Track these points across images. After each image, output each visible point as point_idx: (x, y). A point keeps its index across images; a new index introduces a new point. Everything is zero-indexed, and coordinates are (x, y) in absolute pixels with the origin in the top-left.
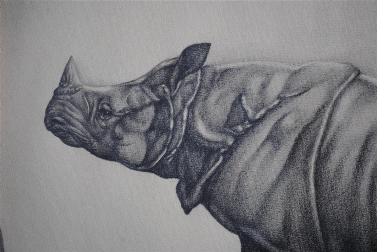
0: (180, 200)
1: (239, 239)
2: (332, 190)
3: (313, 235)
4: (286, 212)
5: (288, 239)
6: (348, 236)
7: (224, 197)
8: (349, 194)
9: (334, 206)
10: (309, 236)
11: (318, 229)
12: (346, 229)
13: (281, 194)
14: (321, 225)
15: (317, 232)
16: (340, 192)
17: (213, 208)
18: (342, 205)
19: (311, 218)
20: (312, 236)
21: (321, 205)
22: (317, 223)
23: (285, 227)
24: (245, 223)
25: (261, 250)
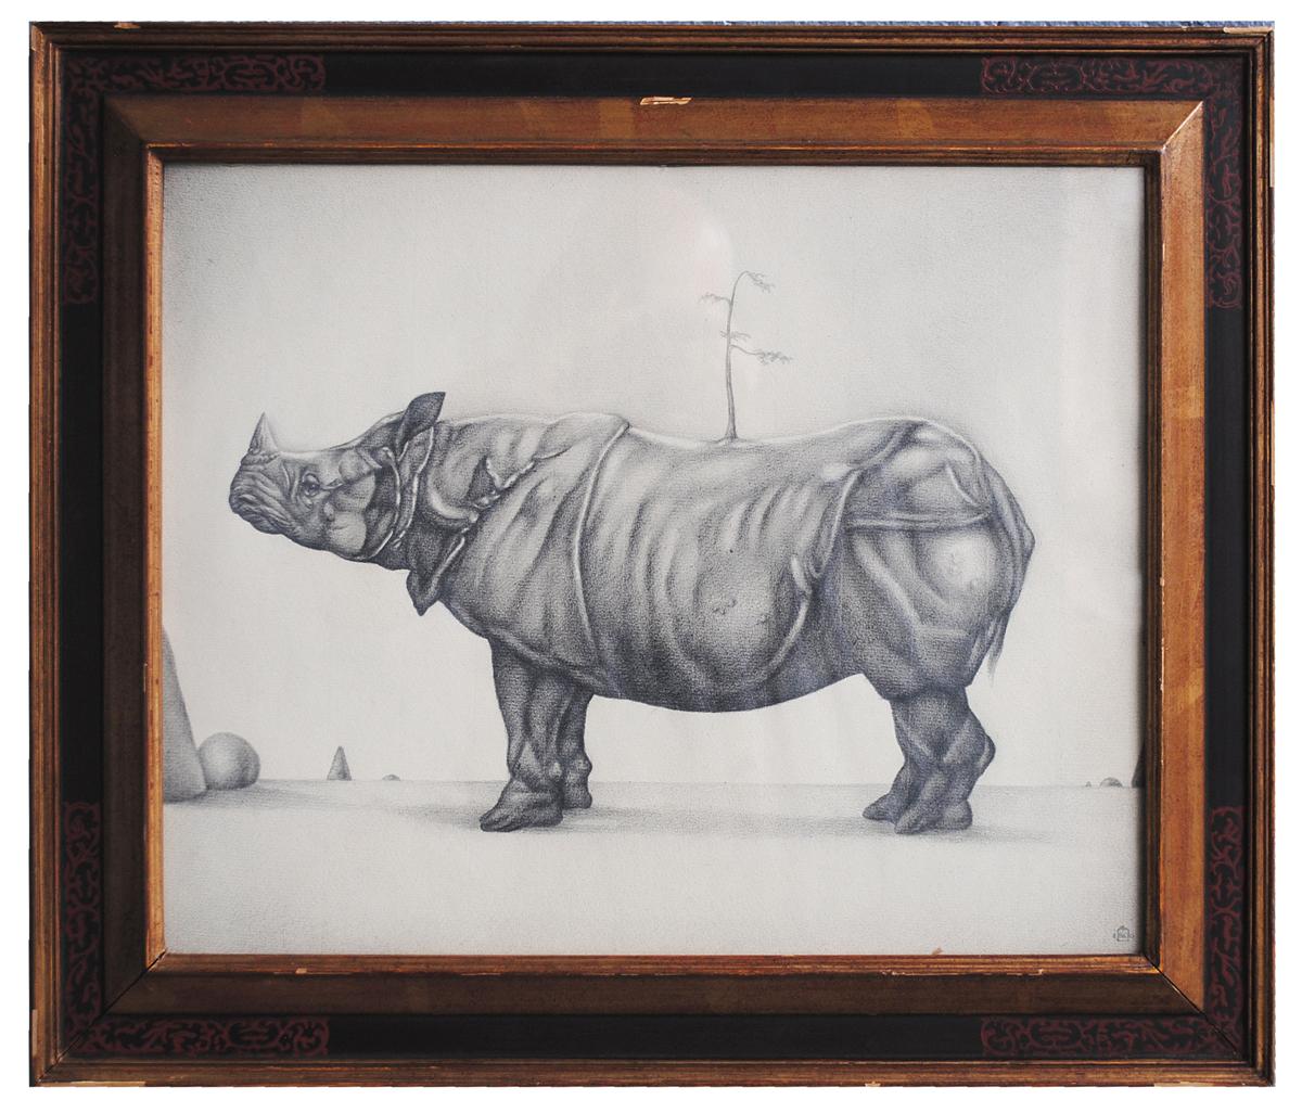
0: (411, 597)
2: (602, 574)
4: (546, 606)
5: (549, 640)
6: (623, 632)
7: (468, 590)
8: (621, 579)
9: (605, 595)
10: (576, 635)
11: (586, 626)
12: (620, 623)
13: (540, 584)
14: (590, 620)
15: (585, 629)
16: (612, 577)
17: (454, 605)
18: (614, 593)
19: (577, 612)
20: (580, 634)
21: (588, 595)
23: (545, 626)
24: (496, 623)
25: (517, 657)
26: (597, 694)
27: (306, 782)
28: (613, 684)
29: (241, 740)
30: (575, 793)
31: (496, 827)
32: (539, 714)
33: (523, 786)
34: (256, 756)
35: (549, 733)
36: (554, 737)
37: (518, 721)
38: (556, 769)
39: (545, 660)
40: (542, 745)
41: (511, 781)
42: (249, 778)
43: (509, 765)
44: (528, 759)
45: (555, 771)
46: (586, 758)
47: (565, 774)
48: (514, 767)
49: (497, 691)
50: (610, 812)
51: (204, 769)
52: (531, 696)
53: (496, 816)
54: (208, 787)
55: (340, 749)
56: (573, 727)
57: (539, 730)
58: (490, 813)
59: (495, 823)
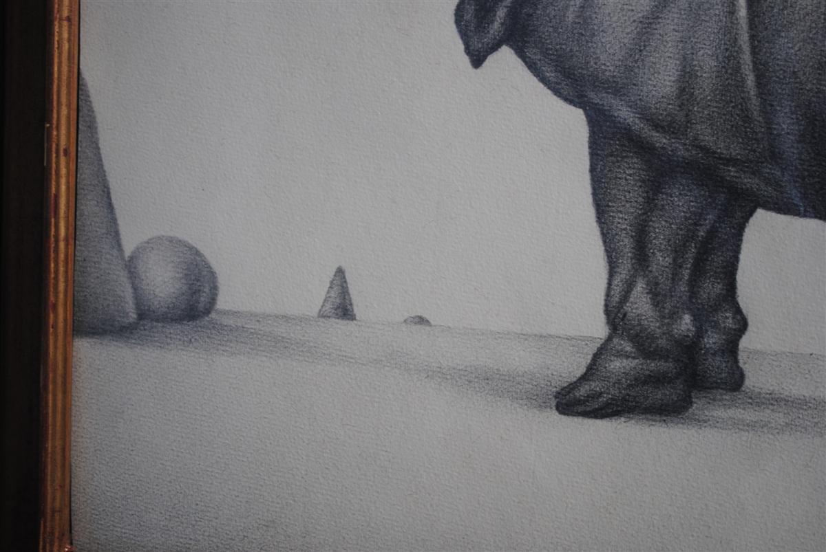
0: (462, 38)
1: (583, 117)
2: (785, 8)
3: (742, 106)
4: (685, 58)
5: (687, 115)
6: (815, 106)
7: (555, 29)
8: (819, 17)
9: (788, 43)
10: (733, 107)
11: (752, 93)
12: (811, 90)
13: (675, 21)
14: (759, 84)
15: (749, 99)
16: (801, 12)
17: (531, 53)
18: (804, 40)
19: (738, 69)
20: (740, 107)
21: (759, 42)
22: (750, 80)
23: (682, 90)
24: (599, 83)
25: (630, 140)
26: (766, 207)
27: (286, 318)
28: (794, 194)
29: (191, 248)
30: (716, 365)
31: (581, 409)
32: (661, 233)
33: (628, 347)
34: (213, 274)
35: (677, 266)
36: (686, 274)
37: (626, 243)
38: (686, 323)
39: (679, 149)
40: (665, 284)
41: (609, 339)
42: (201, 306)
43: (607, 312)
44: (640, 305)
45: (684, 327)
46: (738, 310)
47: (700, 333)
48: (615, 315)
49: (595, 194)
50: (772, 400)
51: (135, 288)
52: (650, 206)
53: (583, 391)
54: (141, 316)
55: (340, 272)
56: (717, 259)
57: (661, 260)
58: (573, 386)
59: (579, 402)
